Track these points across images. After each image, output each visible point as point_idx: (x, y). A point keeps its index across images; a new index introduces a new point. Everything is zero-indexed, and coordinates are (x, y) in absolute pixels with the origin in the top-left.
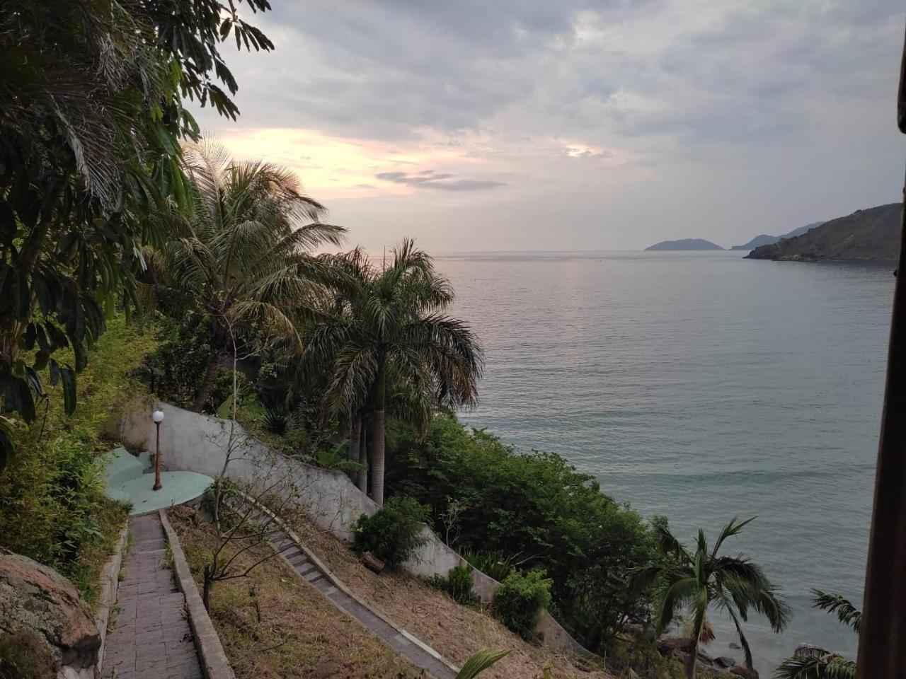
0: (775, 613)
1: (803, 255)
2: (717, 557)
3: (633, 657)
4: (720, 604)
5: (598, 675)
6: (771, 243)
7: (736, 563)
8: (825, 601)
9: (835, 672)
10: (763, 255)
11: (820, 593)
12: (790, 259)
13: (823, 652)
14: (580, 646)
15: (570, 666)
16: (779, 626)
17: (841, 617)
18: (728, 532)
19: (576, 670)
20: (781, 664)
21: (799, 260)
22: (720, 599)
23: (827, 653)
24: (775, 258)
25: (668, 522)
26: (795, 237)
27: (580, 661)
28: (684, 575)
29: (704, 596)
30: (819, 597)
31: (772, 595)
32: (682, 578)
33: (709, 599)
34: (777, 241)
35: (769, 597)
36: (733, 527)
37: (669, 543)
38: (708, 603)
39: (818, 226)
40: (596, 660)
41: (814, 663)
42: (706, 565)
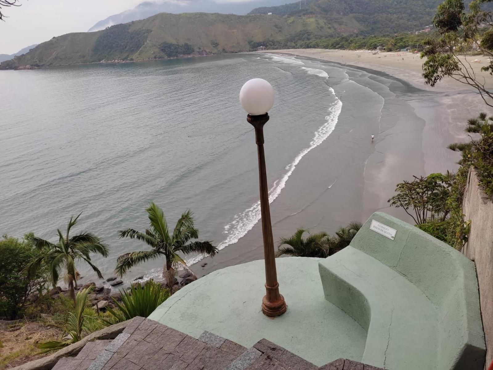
0: (102, 250)
1: (32, 65)
2: (70, 238)
3: (39, 308)
4: (79, 258)
5: (25, 327)
6: (10, 59)
7: (80, 237)
8: (124, 234)
9: (136, 258)
10: (7, 67)
11: (121, 231)
12: (25, 69)
13: (128, 254)
14: (7, 321)
15: (7, 333)
16: (106, 254)
17: (131, 237)
18: (71, 225)
19: (12, 333)
20: (116, 267)
21: (30, 69)
22: (78, 256)
23: (130, 253)
24: (16, 68)
25: (34, 234)
26: (23, 55)
27: (11, 328)
28: (56, 254)
29: (70, 259)
30: (122, 233)
31: (99, 243)
32: (56, 256)
33: (73, 259)
34: (13, 58)
35: (99, 245)
36: (72, 221)
37: (41, 243)
38: (74, 261)
39: (34, 47)
40: (20, 322)
41: (128, 260)
42: (66, 245)
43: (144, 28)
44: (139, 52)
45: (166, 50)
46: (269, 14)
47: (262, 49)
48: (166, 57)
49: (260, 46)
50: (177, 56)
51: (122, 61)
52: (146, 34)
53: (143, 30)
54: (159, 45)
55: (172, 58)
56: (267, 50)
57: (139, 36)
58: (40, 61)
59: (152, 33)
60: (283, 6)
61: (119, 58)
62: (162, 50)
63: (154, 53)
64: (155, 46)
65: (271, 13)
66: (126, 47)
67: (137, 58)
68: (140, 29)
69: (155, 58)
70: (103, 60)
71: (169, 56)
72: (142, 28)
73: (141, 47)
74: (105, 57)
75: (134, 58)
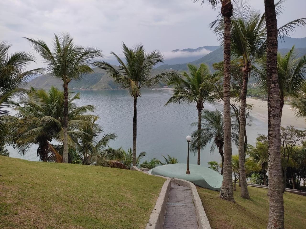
43: (100, 72)
44: (96, 85)
45: (112, 85)
46: (170, 69)
47: (166, 87)
48: (111, 89)
49: (165, 86)
50: (117, 88)
51: (85, 89)
52: (101, 76)
53: (99, 73)
54: (108, 82)
55: (114, 89)
56: (169, 88)
57: (97, 76)
58: (37, 86)
59: (105, 75)
60: (177, 65)
61: (84, 87)
62: (109, 84)
63: (105, 86)
64: (105, 82)
65: (171, 69)
66: (89, 82)
67: (95, 88)
68: (97, 72)
69: (105, 89)
70: (74, 88)
71: (113, 88)
72: (99, 72)
73: (97, 82)
74: (76, 86)
75: (93, 88)
